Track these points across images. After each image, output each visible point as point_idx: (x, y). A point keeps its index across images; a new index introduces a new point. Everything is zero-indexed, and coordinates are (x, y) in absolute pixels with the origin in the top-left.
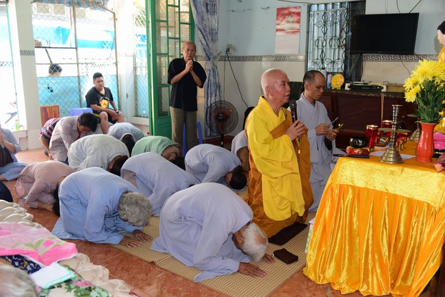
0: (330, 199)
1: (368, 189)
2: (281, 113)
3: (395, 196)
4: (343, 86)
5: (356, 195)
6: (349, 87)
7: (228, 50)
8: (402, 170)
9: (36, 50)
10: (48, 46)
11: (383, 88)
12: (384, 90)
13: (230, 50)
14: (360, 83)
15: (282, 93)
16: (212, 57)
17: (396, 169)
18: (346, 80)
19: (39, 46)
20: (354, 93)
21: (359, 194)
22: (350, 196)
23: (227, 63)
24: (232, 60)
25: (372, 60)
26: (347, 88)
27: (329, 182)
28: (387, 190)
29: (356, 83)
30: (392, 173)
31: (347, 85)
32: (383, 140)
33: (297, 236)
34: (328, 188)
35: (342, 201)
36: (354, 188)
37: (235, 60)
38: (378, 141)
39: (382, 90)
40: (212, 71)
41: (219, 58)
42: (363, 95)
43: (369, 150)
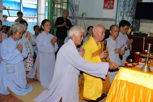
0: (115, 86)
1: (133, 84)
2: (100, 44)
3: (146, 88)
4: (131, 33)
5: (128, 86)
6: (133, 33)
7: (83, 15)
8: (150, 76)
9: (3, 10)
10: (9, 9)
11: (148, 35)
12: (149, 36)
13: (84, 15)
14: (138, 32)
15: (101, 36)
16: (75, 17)
17: (148, 75)
18: (132, 31)
19: (5, 9)
20: (135, 36)
21: (129, 85)
22: (125, 86)
23: (82, 20)
24: (84, 19)
25: (144, 22)
26: (132, 34)
27: (115, 78)
28: (142, 85)
29: (136, 32)
30: (145, 77)
31: (132, 33)
32: (143, 60)
33: (102, 100)
34: (115, 81)
35: (121, 88)
36: (127, 82)
37: (86, 19)
38: (141, 60)
39: (148, 36)
40: (75, 23)
41: (79, 18)
42: (139, 37)
43: (135, 64)
